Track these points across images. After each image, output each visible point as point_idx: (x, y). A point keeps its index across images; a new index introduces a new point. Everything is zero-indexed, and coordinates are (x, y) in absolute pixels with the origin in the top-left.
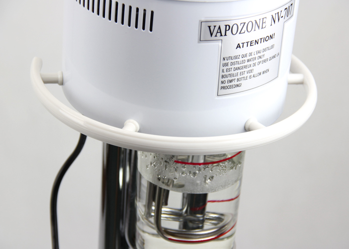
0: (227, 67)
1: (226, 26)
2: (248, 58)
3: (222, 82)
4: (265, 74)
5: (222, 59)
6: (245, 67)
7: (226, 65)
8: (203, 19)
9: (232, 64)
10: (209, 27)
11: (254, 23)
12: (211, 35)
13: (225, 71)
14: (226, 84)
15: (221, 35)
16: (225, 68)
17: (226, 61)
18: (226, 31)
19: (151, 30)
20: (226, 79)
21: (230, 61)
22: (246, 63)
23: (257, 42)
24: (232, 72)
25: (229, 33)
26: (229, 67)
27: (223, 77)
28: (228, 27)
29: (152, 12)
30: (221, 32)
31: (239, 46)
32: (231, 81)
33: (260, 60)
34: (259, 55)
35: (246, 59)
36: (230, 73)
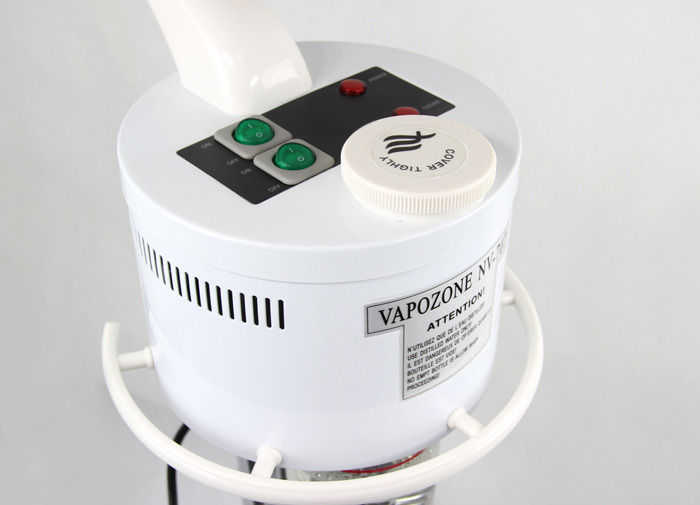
0: (415, 359)
1: (409, 305)
2: (447, 336)
3: (409, 381)
4: (474, 346)
5: (406, 350)
6: (443, 350)
7: (414, 356)
8: (369, 302)
9: (423, 352)
10: (382, 312)
11: (453, 287)
12: (386, 322)
13: (412, 365)
14: (416, 381)
15: (402, 319)
16: (412, 362)
17: (413, 352)
18: (409, 311)
19: (282, 326)
20: (415, 375)
21: (418, 351)
22: (445, 345)
23: (459, 311)
24: (424, 363)
25: (414, 313)
26: (419, 357)
27: (409, 373)
28: (412, 306)
29: (281, 303)
30: (401, 315)
31: (432, 326)
32: (422, 376)
33: (466, 331)
34: (464, 326)
35: (444, 339)
36: (421, 365)
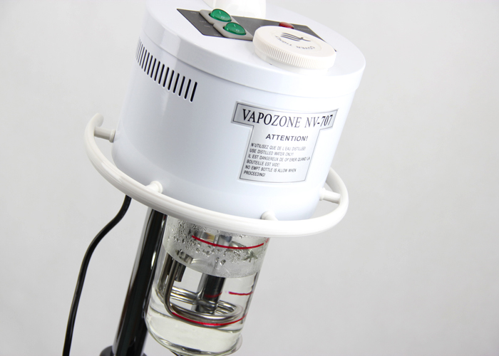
0: (254, 153)
1: (260, 114)
2: (276, 151)
3: (247, 167)
4: (291, 172)
5: (251, 144)
6: (272, 159)
7: (254, 151)
8: (240, 101)
9: (259, 152)
10: (244, 110)
11: (288, 119)
12: (245, 118)
13: (251, 156)
14: (250, 170)
15: (254, 121)
16: (252, 154)
17: (254, 148)
18: (259, 118)
19: (191, 100)
20: (251, 165)
21: (257, 149)
22: (273, 156)
23: (287, 138)
24: (258, 160)
25: (262, 121)
26: (256, 154)
27: (248, 161)
28: (261, 115)
29: (196, 84)
30: (254, 118)
31: (269, 137)
32: (255, 168)
33: (288, 157)
34: (288, 151)
35: (274, 151)
36: (256, 160)
